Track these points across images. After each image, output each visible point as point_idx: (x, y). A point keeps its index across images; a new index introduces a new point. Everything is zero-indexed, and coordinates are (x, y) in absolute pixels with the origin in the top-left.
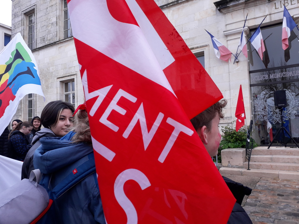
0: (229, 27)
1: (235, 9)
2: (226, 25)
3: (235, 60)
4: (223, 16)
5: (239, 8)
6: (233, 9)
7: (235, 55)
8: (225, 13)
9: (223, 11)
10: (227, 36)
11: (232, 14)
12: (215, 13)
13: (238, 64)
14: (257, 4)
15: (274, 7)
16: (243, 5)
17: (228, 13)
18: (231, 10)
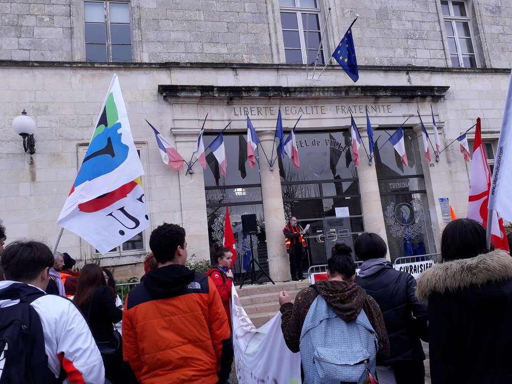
0: (178, 124)
1: (187, 102)
2: (174, 120)
3: (188, 170)
4: (168, 106)
5: (191, 102)
6: (183, 101)
7: (189, 164)
8: (172, 103)
9: (169, 100)
10: (175, 135)
11: (181, 107)
12: (156, 99)
13: (191, 176)
14: (214, 102)
15: (233, 113)
16: (198, 100)
17: (176, 105)
18: (181, 102)
